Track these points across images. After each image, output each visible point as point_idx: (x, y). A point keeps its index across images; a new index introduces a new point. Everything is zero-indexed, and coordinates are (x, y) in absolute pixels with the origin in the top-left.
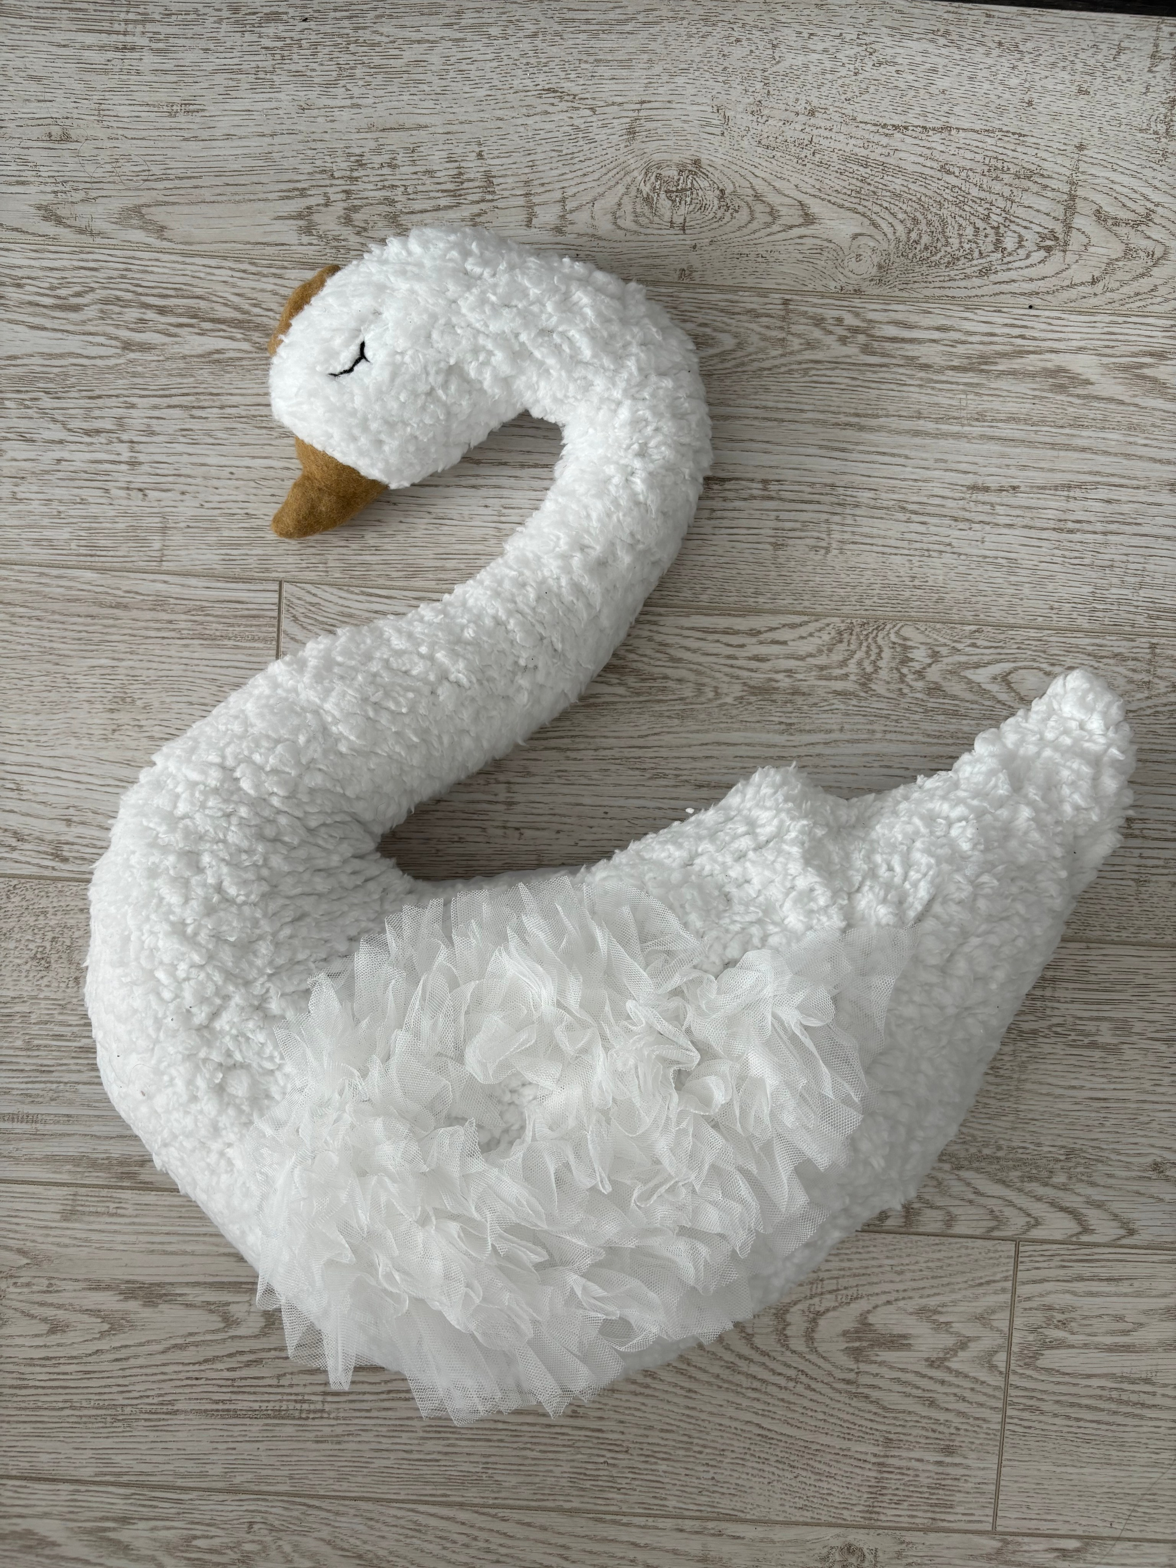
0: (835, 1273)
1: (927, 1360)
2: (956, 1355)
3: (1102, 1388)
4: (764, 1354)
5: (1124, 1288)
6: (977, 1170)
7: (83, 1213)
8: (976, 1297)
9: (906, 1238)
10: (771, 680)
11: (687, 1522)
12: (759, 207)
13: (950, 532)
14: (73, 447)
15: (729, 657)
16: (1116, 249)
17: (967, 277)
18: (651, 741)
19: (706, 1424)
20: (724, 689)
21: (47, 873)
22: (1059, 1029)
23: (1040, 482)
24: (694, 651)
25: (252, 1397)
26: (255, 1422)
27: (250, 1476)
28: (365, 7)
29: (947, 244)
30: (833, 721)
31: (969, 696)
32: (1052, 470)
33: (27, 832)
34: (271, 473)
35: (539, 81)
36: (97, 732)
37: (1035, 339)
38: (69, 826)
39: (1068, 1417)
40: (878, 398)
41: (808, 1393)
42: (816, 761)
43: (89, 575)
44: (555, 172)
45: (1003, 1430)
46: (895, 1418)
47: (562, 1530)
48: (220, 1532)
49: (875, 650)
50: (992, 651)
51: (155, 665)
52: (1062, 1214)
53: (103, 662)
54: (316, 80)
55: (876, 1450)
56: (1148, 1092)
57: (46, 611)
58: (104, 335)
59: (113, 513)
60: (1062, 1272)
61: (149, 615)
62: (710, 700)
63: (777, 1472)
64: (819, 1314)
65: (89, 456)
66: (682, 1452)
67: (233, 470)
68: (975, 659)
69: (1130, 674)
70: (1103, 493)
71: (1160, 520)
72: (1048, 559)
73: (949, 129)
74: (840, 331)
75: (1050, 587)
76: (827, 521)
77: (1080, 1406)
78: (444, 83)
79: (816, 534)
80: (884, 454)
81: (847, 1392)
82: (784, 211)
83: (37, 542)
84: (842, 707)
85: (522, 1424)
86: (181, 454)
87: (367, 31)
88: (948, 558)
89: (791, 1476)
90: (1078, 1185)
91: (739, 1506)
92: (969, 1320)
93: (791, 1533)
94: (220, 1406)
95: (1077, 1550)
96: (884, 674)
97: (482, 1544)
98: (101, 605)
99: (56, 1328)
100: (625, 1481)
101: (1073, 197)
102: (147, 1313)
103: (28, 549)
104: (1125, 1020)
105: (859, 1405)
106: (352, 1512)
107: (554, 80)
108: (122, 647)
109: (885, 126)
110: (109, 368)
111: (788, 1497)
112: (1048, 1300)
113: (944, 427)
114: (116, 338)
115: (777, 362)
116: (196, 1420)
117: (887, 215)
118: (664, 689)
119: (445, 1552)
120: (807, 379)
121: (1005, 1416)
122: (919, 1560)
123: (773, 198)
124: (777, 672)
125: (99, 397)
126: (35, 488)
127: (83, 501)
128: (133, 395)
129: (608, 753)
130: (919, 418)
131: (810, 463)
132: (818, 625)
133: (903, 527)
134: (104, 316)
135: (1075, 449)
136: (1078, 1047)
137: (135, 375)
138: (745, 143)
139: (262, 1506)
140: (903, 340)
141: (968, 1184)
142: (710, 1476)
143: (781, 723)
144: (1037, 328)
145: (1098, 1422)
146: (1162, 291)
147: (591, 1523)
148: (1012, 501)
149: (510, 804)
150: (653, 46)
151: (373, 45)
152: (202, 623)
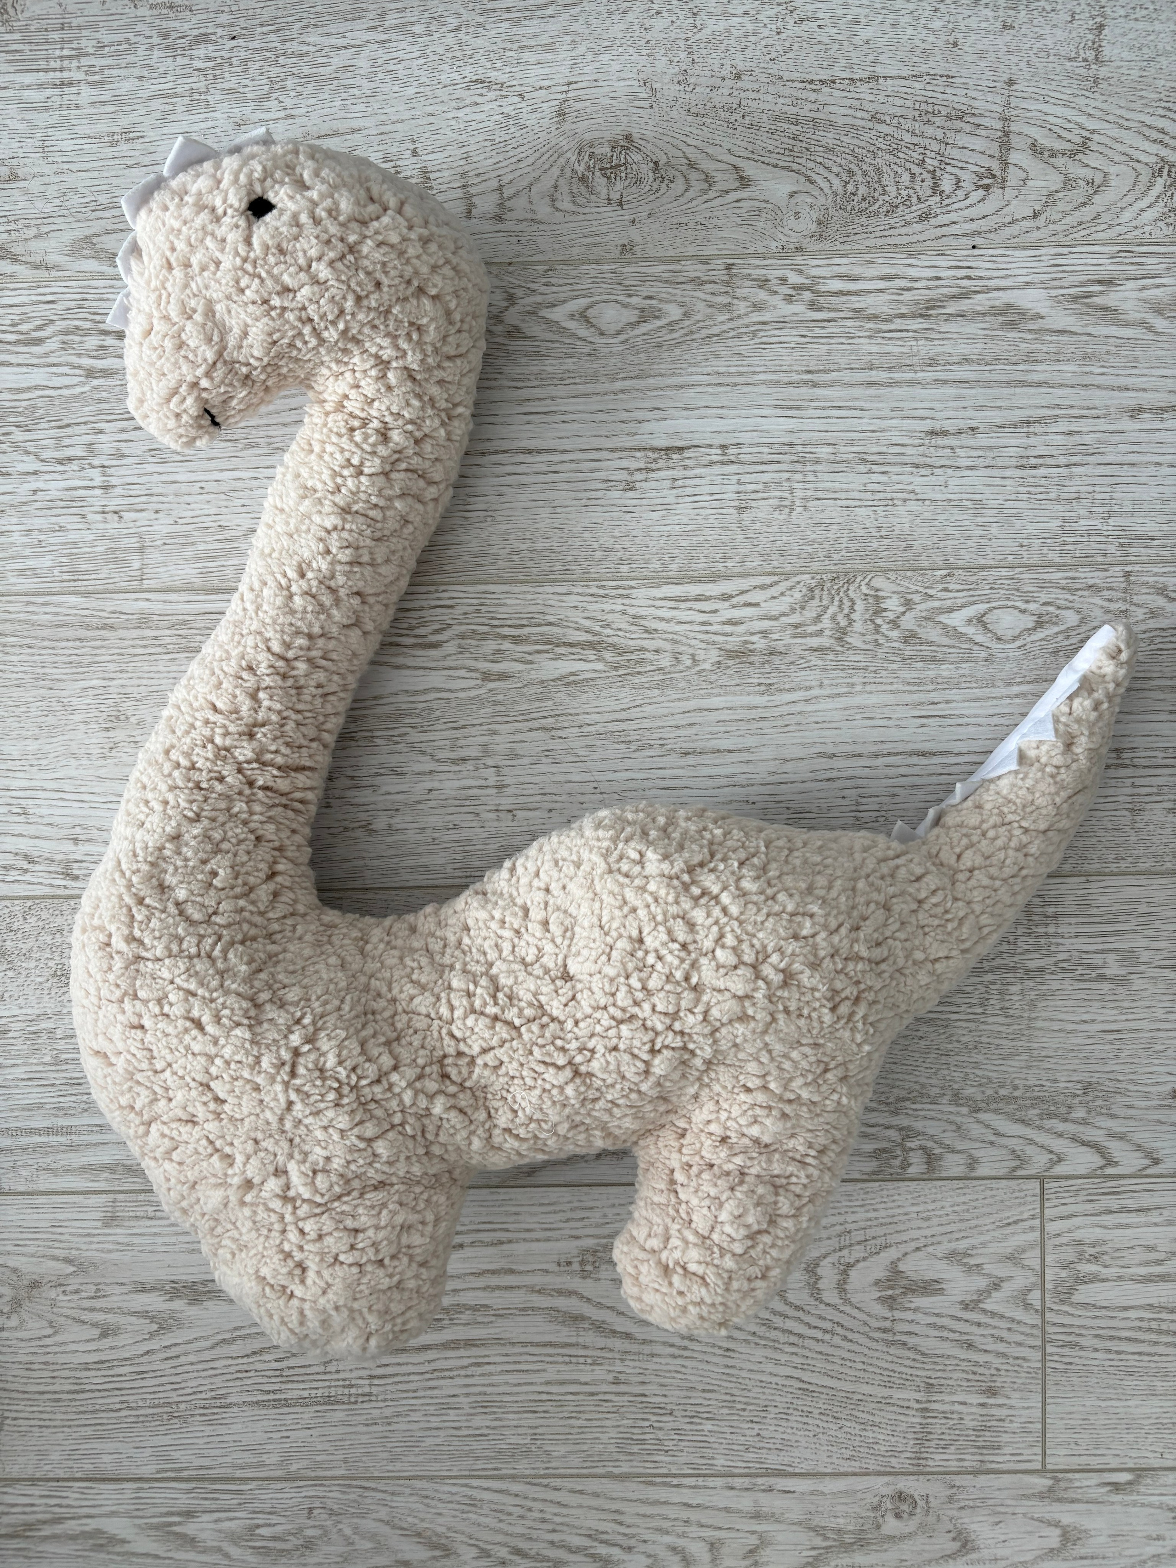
0: (862, 1224)
1: (961, 1303)
2: (989, 1296)
3: (1141, 1319)
4: (798, 1308)
5: (1154, 1217)
6: (996, 1111)
7: (123, 1218)
8: (1005, 1238)
9: (930, 1184)
10: (746, 642)
11: (736, 1479)
12: (693, 176)
13: (911, 479)
14: (47, 477)
15: (704, 623)
16: (1054, 181)
17: (907, 223)
18: (634, 713)
19: (747, 1382)
20: (701, 655)
21: (59, 892)
22: (1065, 965)
23: (998, 421)
24: (668, 621)
25: (302, 1386)
26: (307, 1409)
27: (305, 1463)
28: (290, 19)
29: (885, 192)
30: (812, 677)
31: (946, 641)
32: (1011, 408)
33: (36, 854)
34: (239, 484)
35: (466, 73)
36: (96, 751)
37: (981, 278)
38: (76, 844)
39: (1109, 1351)
40: (829, 352)
41: (844, 1344)
42: (798, 718)
43: (74, 599)
44: (490, 162)
45: (1044, 1367)
46: (934, 1363)
47: (614, 1495)
48: (282, 1520)
49: (847, 604)
50: (965, 593)
51: (145, 682)
52: (1084, 1149)
53: (95, 683)
54: (250, 96)
55: (917, 1396)
56: (1160, 1021)
57: (36, 638)
58: (67, 365)
59: (92, 537)
60: (1089, 1206)
61: (135, 633)
62: (688, 668)
63: (821, 1424)
64: (849, 1265)
65: (63, 484)
66: (725, 1411)
67: (203, 484)
68: (949, 603)
69: (1106, 604)
70: (1063, 426)
71: (1123, 448)
72: (1013, 497)
73: (876, 78)
74: (785, 290)
75: (1018, 525)
76: (788, 480)
77: (1119, 1339)
78: (373, 85)
79: (779, 494)
80: (840, 408)
81: (884, 1340)
82: (718, 176)
83: (22, 572)
84: (820, 662)
85: (566, 1394)
86: (151, 474)
87: (295, 43)
88: (913, 506)
89: (835, 1427)
90: (1098, 1118)
91: (787, 1460)
92: (1000, 1261)
93: (841, 1484)
94: (271, 1397)
95: (1130, 1483)
96: (858, 626)
97: (537, 1515)
98: (88, 628)
99: (106, 1332)
100: (671, 1443)
101: (1007, 134)
102: (193, 1311)
103: (12, 580)
104: (1131, 951)
105: (898, 1352)
106: (408, 1491)
107: (481, 71)
108: (111, 667)
109: (812, 82)
110: (75, 396)
111: (834, 1449)
112: (1078, 1235)
113: (897, 376)
114: (79, 367)
115: (724, 327)
116: (249, 1412)
117: (822, 170)
118: (642, 661)
119: (501, 1525)
120: (756, 341)
121: (1044, 1354)
122: (971, 1503)
123: (707, 165)
124: (752, 634)
125: (68, 426)
126: (14, 520)
127: (62, 529)
128: (101, 421)
129: (592, 729)
130: (871, 369)
131: (766, 424)
132: (789, 583)
133: (865, 478)
134: (65, 347)
135: (1030, 385)
136: (1085, 981)
137: (100, 401)
138: (674, 114)
139: (319, 1491)
140: (849, 293)
141: (988, 1126)
142: (755, 1432)
143: (760, 684)
144: (983, 267)
145: (1140, 1354)
146: (1105, 217)
147: (642, 1486)
148: (972, 442)
149: (501, 787)
150: (575, 27)
151: (301, 55)
152: (186, 637)
